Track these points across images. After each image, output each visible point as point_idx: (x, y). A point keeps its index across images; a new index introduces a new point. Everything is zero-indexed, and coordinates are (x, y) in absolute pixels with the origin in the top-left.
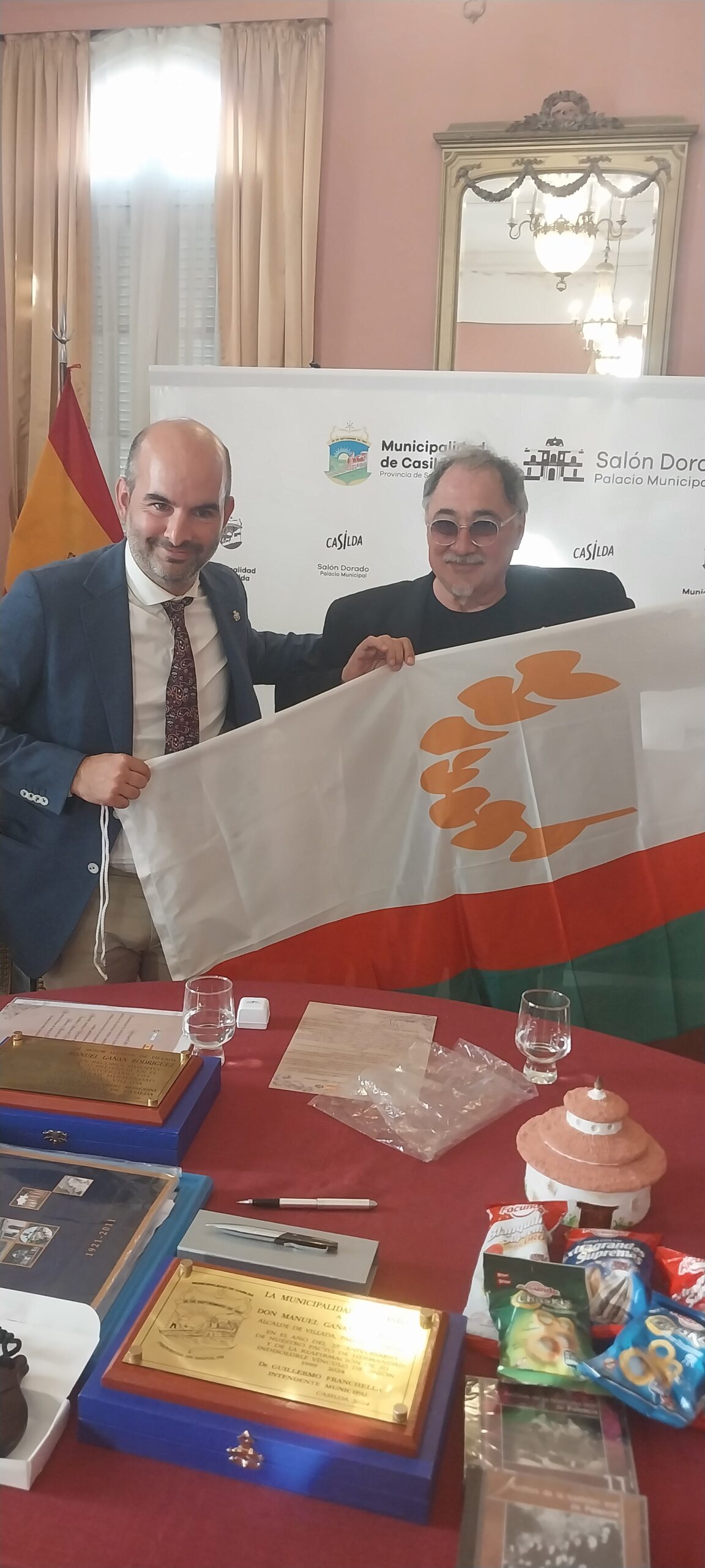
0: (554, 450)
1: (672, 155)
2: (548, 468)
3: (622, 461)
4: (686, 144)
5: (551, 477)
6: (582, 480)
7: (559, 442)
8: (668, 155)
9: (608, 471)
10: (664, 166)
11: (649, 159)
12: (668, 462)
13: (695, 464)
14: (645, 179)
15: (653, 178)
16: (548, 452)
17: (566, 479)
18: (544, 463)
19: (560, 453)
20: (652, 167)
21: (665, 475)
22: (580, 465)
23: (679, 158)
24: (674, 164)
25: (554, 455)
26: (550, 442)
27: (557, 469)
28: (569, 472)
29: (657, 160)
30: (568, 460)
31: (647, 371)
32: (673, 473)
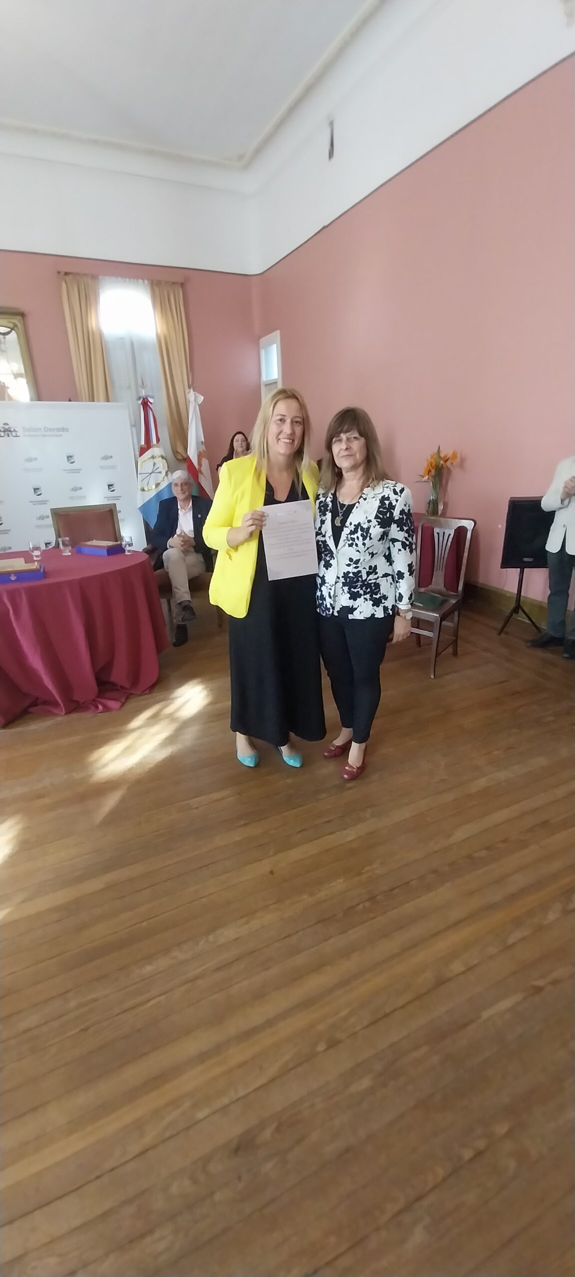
0: (7, 427)
1: (17, 320)
2: (6, 433)
3: (30, 430)
4: (21, 318)
5: (8, 436)
6: (19, 436)
7: (7, 424)
8: (15, 321)
9: (27, 433)
10: (15, 325)
11: (10, 322)
12: (46, 429)
13: (55, 430)
14: (9, 329)
15: (12, 329)
16: (3, 428)
17: (14, 436)
18: (4, 431)
19: (9, 428)
20: (11, 325)
21: (46, 433)
22: (17, 431)
23: (20, 323)
24: (19, 325)
25: (7, 429)
26: (4, 424)
27: (9, 433)
28: (14, 434)
29: (12, 323)
30: (12, 430)
31: (31, 400)
32: (49, 433)
